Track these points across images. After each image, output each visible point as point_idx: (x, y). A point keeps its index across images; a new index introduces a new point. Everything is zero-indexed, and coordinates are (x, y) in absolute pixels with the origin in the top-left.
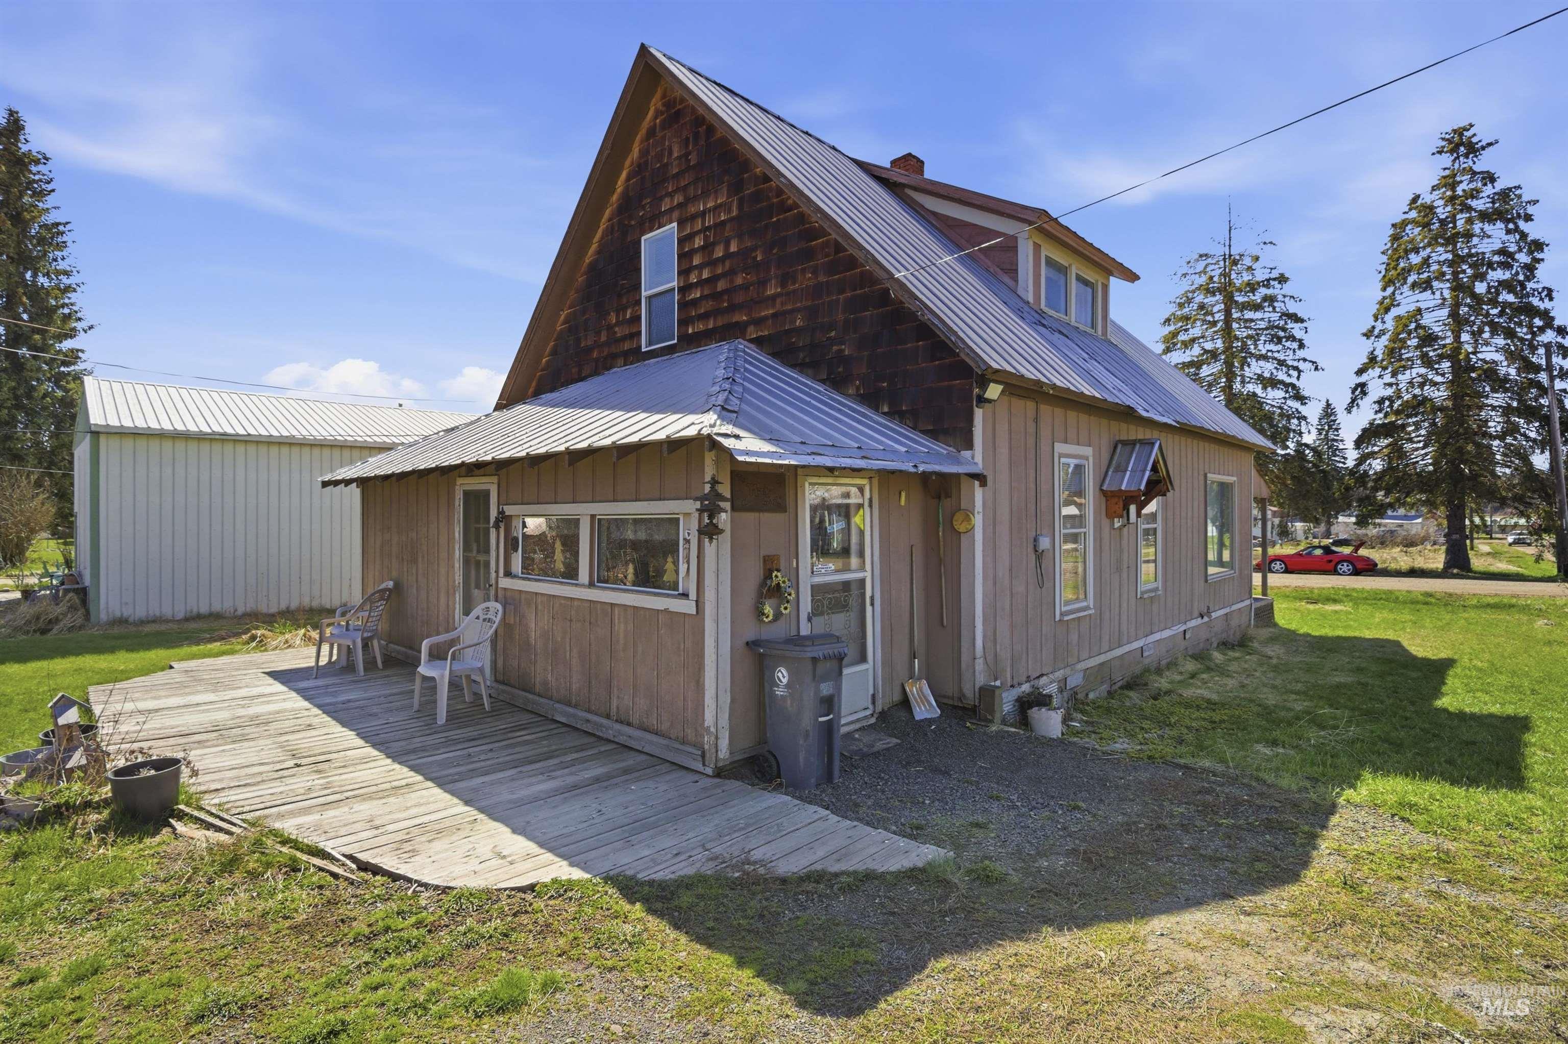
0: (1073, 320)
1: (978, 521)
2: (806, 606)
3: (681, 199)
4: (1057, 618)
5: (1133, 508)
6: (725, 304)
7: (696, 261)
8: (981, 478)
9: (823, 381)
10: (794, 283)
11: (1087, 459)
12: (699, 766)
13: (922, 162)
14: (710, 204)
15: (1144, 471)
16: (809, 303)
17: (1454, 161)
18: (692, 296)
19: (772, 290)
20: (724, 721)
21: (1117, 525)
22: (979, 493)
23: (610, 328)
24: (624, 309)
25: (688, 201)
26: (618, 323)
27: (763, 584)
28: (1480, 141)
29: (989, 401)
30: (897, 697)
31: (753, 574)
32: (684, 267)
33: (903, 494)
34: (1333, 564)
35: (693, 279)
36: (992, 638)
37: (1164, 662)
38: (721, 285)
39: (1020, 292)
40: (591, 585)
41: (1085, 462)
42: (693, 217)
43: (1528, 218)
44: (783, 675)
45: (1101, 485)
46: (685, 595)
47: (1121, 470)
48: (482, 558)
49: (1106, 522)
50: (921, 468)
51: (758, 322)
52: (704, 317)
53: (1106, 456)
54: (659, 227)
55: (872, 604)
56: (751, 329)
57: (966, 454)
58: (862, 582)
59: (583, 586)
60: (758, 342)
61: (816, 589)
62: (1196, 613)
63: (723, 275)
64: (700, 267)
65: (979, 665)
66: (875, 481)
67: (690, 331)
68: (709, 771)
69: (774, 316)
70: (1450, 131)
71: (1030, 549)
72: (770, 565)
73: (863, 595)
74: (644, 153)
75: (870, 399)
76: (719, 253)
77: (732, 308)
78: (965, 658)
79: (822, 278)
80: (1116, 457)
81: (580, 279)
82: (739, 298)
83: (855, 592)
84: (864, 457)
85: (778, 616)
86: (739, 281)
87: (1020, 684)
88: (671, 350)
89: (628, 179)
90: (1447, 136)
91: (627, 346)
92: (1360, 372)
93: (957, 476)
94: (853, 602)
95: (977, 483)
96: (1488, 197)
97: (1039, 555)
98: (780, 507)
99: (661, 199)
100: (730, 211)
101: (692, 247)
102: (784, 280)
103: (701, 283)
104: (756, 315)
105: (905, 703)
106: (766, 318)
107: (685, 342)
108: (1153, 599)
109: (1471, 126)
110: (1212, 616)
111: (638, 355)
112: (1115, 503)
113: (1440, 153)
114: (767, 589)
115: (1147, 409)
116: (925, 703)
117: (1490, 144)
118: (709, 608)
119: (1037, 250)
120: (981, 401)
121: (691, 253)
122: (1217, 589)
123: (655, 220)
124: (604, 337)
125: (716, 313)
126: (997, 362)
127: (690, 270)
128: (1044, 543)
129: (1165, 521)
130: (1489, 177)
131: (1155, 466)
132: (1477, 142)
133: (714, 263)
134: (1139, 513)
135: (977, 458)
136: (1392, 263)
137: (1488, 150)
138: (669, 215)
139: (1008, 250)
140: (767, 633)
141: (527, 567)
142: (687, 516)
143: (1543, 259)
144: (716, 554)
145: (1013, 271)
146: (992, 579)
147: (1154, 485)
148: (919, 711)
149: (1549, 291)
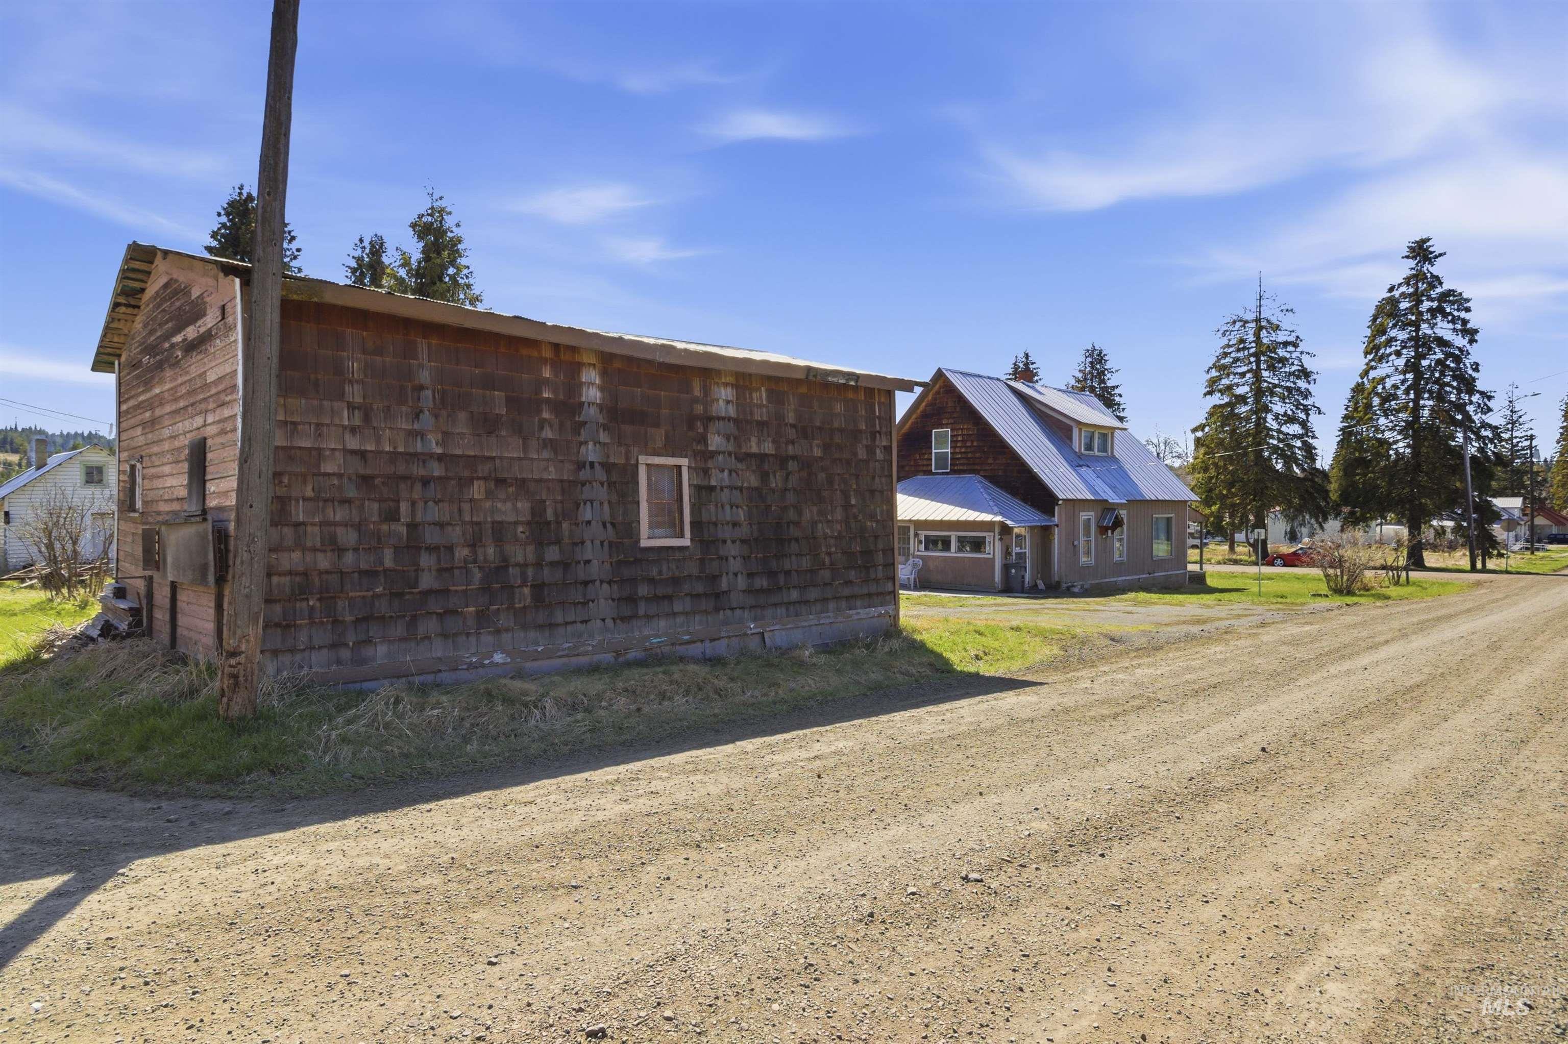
0: (1096, 452)
1: (1056, 537)
2: (1014, 557)
3: (952, 422)
4: (1081, 568)
5: (1110, 532)
6: (971, 462)
7: (959, 444)
8: (1057, 526)
10: (999, 461)
11: (1092, 516)
12: (995, 588)
14: (965, 426)
15: (1111, 520)
16: (1002, 468)
17: (1417, 264)
18: (956, 457)
19: (990, 461)
20: (1000, 579)
21: (1104, 538)
22: (1056, 529)
23: (915, 460)
24: (924, 454)
25: (955, 423)
26: (920, 459)
28: (1434, 252)
29: (1060, 504)
30: (1035, 581)
31: (1005, 549)
32: (953, 446)
33: (1036, 530)
35: (957, 450)
36: (1060, 567)
37: (1127, 589)
38: (970, 455)
39: (1074, 448)
40: (956, 552)
41: (1091, 518)
42: (957, 429)
43: (1468, 310)
44: (1012, 571)
45: (1098, 524)
46: (990, 554)
47: (1105, 519)
48: (906, 546)
49: (1100, 537)
50: (1041, 525)
52: (963, 464)
53: (1100, 514)
54: (941, 428)
55: (1028, 558)
56: (982, 472)
57: (1053, 519)
58: (1026, 552)
59: (953, 553)
60: (985, 477)
61: (1016, 553)
62: (1146, 572)
63: (971, 452)
64: (961, 447)
65: (1056, 576)
66: (1029, 528)
67: (956, 468)
68: (998, 589)
69: (990, 469)
70: (1413, 241)
71: (1071, 545)
72: (1008, 548)
73: (1026, 556)
74: (935, 399)
75: (1025, 500)
76: (969, 444)
77: (974, 464)
80: (1104, 515)
82: (978, 461)
83: (1024, 555)
84: (1027, 522)
85: (1009, 558)
86: (978, 455)
87: (1068, 581)
88: (947, 473)
89: (926, 406)
90: (1413, 245)
91: (925, 468)
93: (1051, 526)
94: (1024, 557)
96: (1438, 294)
97: (1075, 546)
98: (1010, 534)
99: (942, 419)
100: (972, 431)
101: (957, 439)
102: (995, 459)
103: (961, 453)
104: (984, 468)
105: (1036, 585)
106: (986, 470)
107: (953, 472)
108: (1121, 563)
109: (1428, 240)
110: (1156, 574)
111: (930, 472)
112: (1103, 530)
113: (1407, 257)
114: (1007, 552)
115: (1113, 498)
116: (1041, 586)
117: (1440, 255)
118: (996, 557)
119: (1080, 430)
120: (1057, 504)
121: (957, 441)
122: (1161, 564)
123: (940, 425)
124: (912, 463)
125: (968, 464)
126: (1061, 496)
127: (956, 447)
128: (1076, 543)
129: (1128, 536)
130: (1437, 280)
131: (1116, 517)
132: (1431, 253)
133: (967, 447)
134: (1112, 533)
135: (1056, 519)
136: (1373, 337)
137: (1439, 259)
138: (946, 426)
139: (1069, 429)
140: (1008, 562)
141: (927, 548)
142: (988, 536)
143: (1476, 341)
144: (998, 544)
145: (1071, 439)
146: (1060, 553)
147: (1118, 523)
148: (1040, 588)
149: (1477, 364)
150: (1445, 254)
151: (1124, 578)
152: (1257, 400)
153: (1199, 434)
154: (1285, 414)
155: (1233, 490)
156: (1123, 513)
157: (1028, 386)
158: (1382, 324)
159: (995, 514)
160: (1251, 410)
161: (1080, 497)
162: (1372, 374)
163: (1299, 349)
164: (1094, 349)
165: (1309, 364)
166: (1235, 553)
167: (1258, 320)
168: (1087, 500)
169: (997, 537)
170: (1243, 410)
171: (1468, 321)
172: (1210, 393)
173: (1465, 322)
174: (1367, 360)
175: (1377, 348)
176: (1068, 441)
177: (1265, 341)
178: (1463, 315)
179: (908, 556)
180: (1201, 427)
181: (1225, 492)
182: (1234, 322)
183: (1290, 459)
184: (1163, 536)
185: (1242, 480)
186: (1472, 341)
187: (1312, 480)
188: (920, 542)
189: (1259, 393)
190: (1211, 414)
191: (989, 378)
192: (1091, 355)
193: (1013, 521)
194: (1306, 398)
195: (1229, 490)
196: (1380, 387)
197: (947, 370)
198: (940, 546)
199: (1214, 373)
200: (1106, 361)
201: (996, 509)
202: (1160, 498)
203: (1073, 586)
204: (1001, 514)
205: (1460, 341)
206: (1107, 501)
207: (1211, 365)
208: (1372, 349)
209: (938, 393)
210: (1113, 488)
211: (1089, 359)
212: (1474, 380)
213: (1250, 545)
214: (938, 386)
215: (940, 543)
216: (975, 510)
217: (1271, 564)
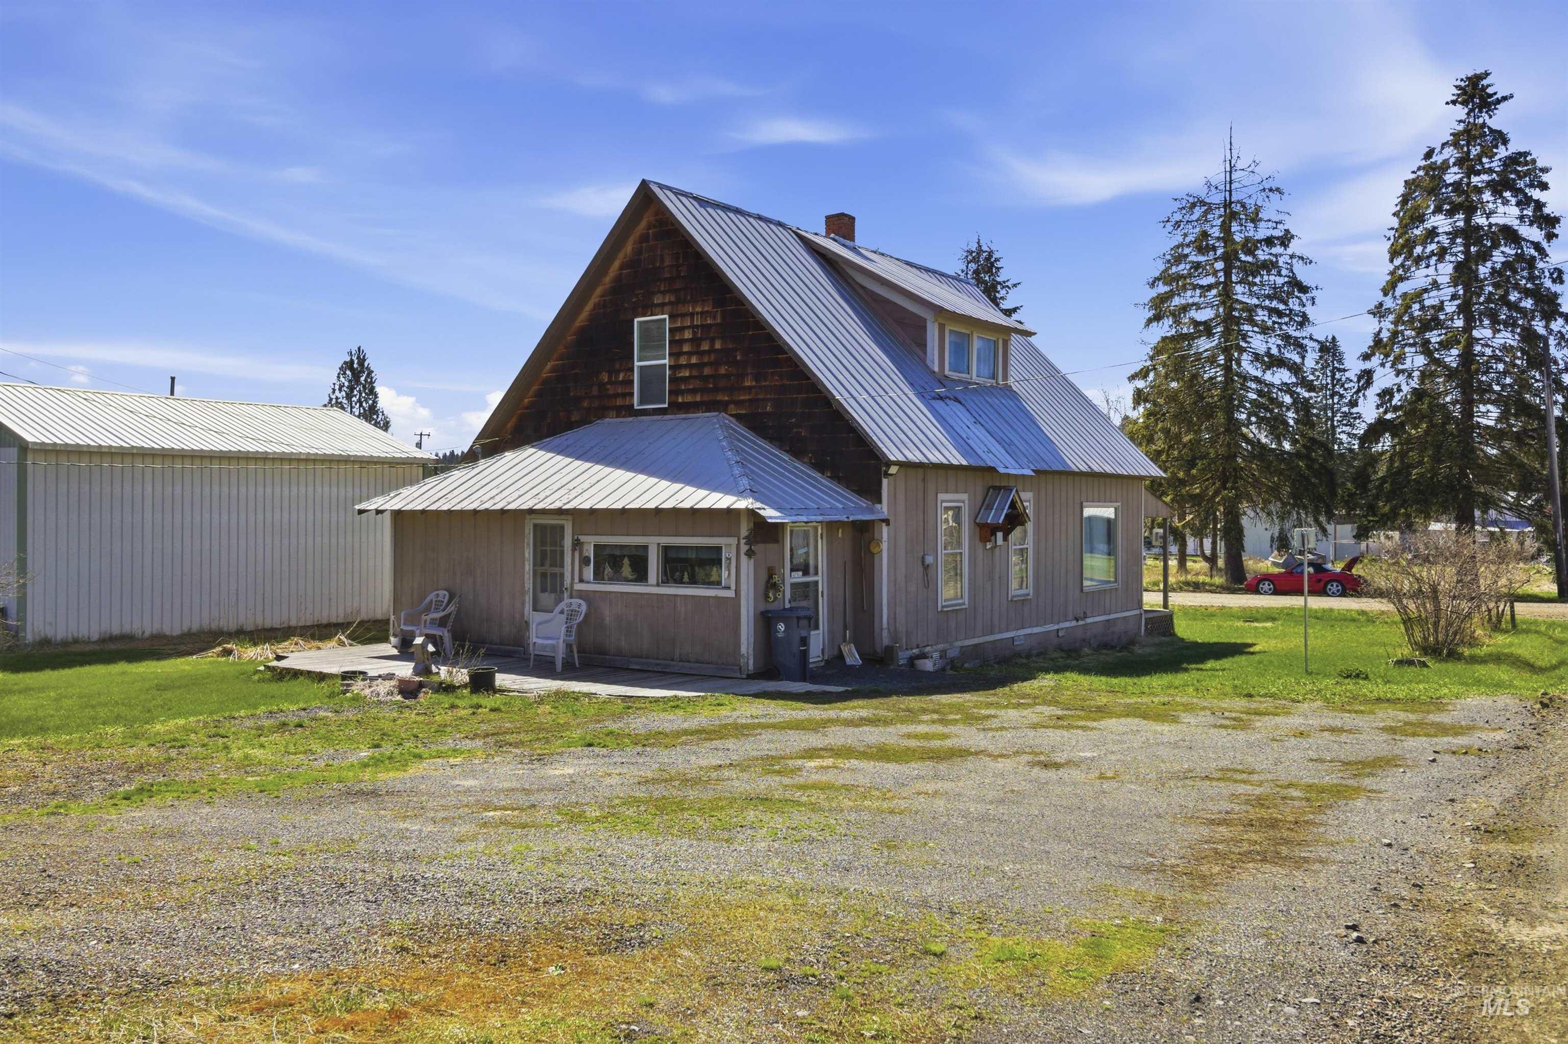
0: (974, 376)
1: (884, 546)
2: (788, 595)
3: (673, 299)
4: (939, 610)
5: (1000, 535)
6: (711, 386)
7: (686, 348)
8: (887, 521)
9: (787, 451)
10: (766, 381)
11: (963, 502)
12: (739, 676)
13: (854, 218)
14: (699, 309)
15: (1003, 510)
16: (777, 396)
17: (1468, 114)
18: (681, 375)
19: (749, 382)
20: (751, 652)
21: (988, 547)
22: (885, 529)
23: (602, 385)
24: (618, 372)
25: (678, 302)
26: (610, 382)
27: (768, 582)
28: (1495, 93)
29: (891, 475)
30: (836, 652)
31: (764, 576)
32: (674, 351)
33: (840, 531)
34: (1322, 584)
35: (683, 361)
36: (893, 618)
37: (1034, 652)
38: (707, 371)
39: (928, 363)
40: (658, 585)
41: (961, 504)
42: (683, 316)
43: (1544, 186)
44: (781, 627)
45: (976, 518)
46: (729, 588)
47: (989, 508)
48: (551, 570)
49: (980, 546)
50: (851, 519)
51: (739, 403)
52: (693, 391)
53: (980, 498)
54: (652, 315)
55: (822, 596)
56: (732, 406)
57: (878, 506)
58: (816, 583)
59: (652, 585)
60: (738, 417)
61: (792, 585)
62: (1071, 616)
63: (709, 364)
64: (690, 354)
65: (885, 633)
66: (824, 526)
67: (680, 400)
68: (745, 676)
69: (750, 401)
70: (1464, 77)
71: (920, 563)
72: (771, 573)
73: (817, 590)
74: (638, 252)
75: (819, 467)
76: (705, 346)
77: (716, 390)
78: (877, 630)
79: (786, 382)
80: (987, 499)
81: (569, 338)
82: (723, 383)
83: (812, 588)
84: (821, 514)
85: (776, 598)
86: (723, 370)
87: (912, 649)
88: (663, 412)
89: (622, 268)
90: (1463, 84)
91: (619, 402)
92: (1366, 357)
93: (873, 521)
94: (811, 594)
95: (884, 524)
96: (1500, 160)
97: (926, 567)
98: (776, 541)
99: (654, 293)
100: (715, 318)
101: (681, 337)
102: (757, 378)
103: (690, 366)
104: (736, 398)
105: (841, 656)
106: (742, 402)
107: (676, 407)
108: (1024, 601)
109: (1487, 74)
110: (1089, 620)
111: (630, 411)
112: (986, 532)
113: (1454, 102)
114: (770, 584)
115: (1007, 465)
116: (853, 657)
117: (1505, 98)
118: (743, 593)
119: (942, 328)
120: (887, 475)
121: (682, 342)
122: (1096, 598)
123: (648, 308)
124: (595, 391)
125: (703, 391)
126: (894, 455)
127: (680, 354)
128: (929, 560)
129: (1037, 542)
130: (1501, 138)
131: (1013, 505)
132: (1491, 96)
133: (701, 354)
134: (1005, 539)
135: (884, 509)
136: (1404, 228)
137: (1502, 105)
138: (661, 307)
139: (920, 326)
140: (770, 607)
141: (599, 576)
142: (728, 545)
143: (1557, 236)
144: (747, 565)
145: (923, 345)
146: (894, 582)
147: (1015, 519)
148: (849, 661)
149: (1560, 272)
150: (1512, 96)
151: (1028, 631)
152: (1227, 333)
153: (1140, 384)
154: (1268, 353)
155: (1194, 471)
156: (1028, 500)
157: (844, 245)
158: (1416, 208)
159: (741, 494)
160: (1216, 347)
161: (935, 457)
162: (1402, 288)
163: (1290, 251)
164: (980, 251)
165: (1303, 274)
166: (1187, 572)
167: (1227, 204)
168: (951, 467)
169: (744, 548)
170: (1204, 344)
171: (1544, 205)
172: (1157, 318)
173: (1539, 205)
174: (1391, 268)
175: (1409, 245)
176: (918, 351)
177: (1238, 238)
178: (1536, 194)
179: (562, 592)
180: (1143, 374)
181: (1181, 475)
182: (1193, 205)
183: (1277, 426)
184: (1103, 547)
185: (1205, 456)
186: (1550, 236)
187: (1307, 457)
188: (585, 561)
189: (1230, 321)
190: (1158, 351)
191: (760, 218)
192: (975, 260)
193: (779, 508)
194: (1301, 325)
195: (1188, 472)
196: (1416, 306)
197: (661, 187)
198: (626, 570)
199: (1162, 289)
200: (998, 269)
201: (744, 482)
202: (1096, 468)
203: (923, 656)
204: (753, 493)
205: (1534, 233)
206: (992, 470)
207: (1157, 274)
208: (1403, 246)
209: (644, 238)
210: (1007, 445)
211: (973, 266)
212: (1556, 296)
213: (1206, 559)
214: (643, 224)
215: (626, 561)
216: (700, 486)
217: (1254, 589)
